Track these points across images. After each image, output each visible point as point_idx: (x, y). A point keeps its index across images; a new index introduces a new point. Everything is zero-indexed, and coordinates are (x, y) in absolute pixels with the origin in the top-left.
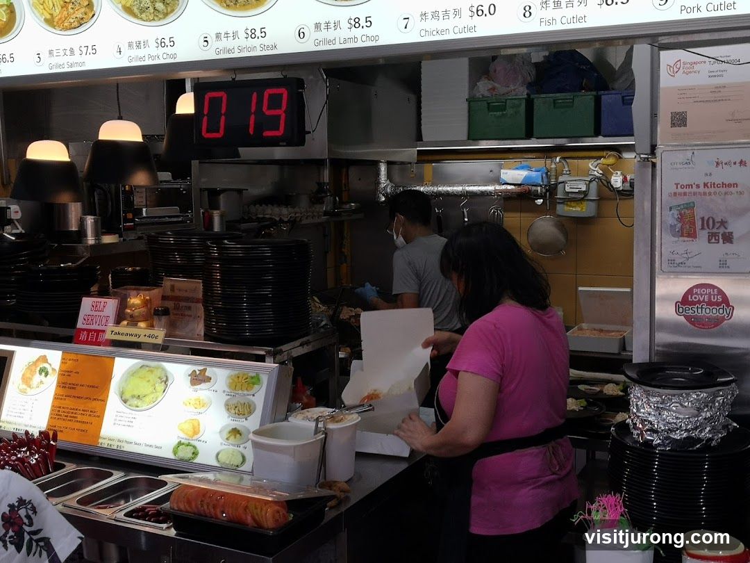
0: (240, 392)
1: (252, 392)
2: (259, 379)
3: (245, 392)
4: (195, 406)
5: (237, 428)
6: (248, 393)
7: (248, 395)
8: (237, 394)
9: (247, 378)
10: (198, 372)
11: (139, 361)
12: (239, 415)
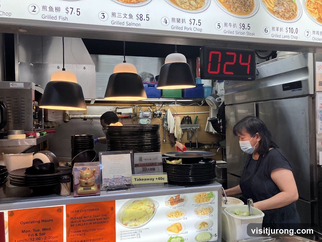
0: (203, 203)
1: (210, 202)
2: (212, 195)
3: (206, 202)
4: (176, 216)
5: (204, 221)
6: (208, 202)
7: (208, 204)
8: (201, 204)
9: (205, 195)
10: (174, 198)
11: (130, 199)
12: (204, 215)
